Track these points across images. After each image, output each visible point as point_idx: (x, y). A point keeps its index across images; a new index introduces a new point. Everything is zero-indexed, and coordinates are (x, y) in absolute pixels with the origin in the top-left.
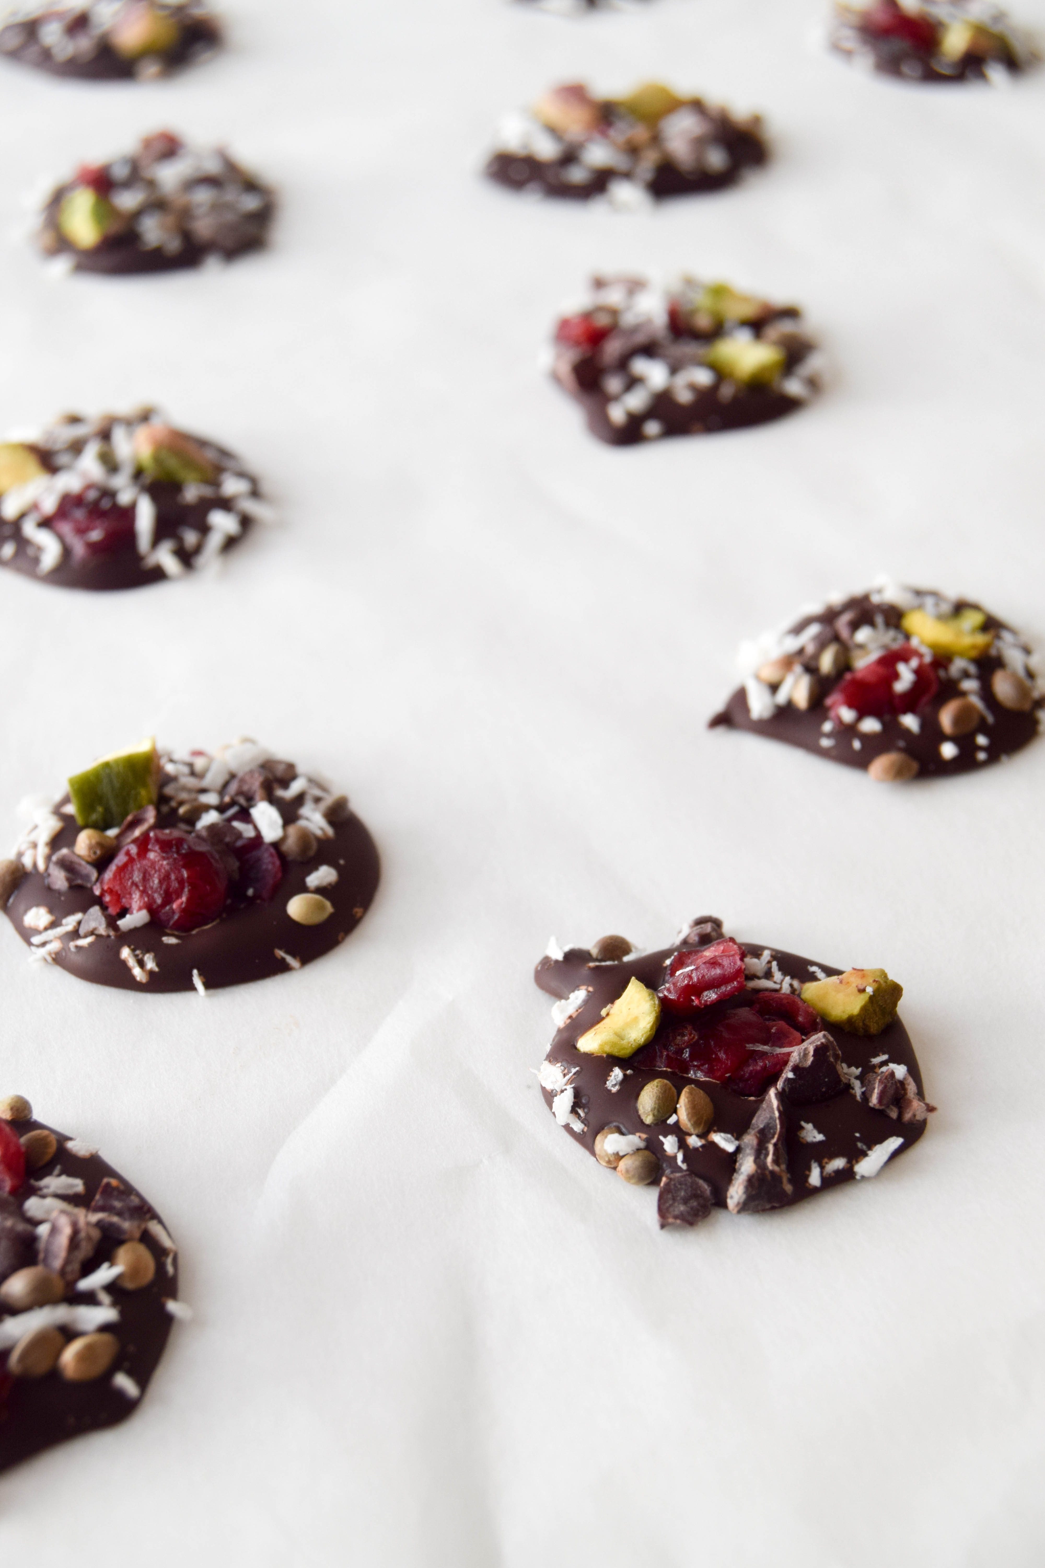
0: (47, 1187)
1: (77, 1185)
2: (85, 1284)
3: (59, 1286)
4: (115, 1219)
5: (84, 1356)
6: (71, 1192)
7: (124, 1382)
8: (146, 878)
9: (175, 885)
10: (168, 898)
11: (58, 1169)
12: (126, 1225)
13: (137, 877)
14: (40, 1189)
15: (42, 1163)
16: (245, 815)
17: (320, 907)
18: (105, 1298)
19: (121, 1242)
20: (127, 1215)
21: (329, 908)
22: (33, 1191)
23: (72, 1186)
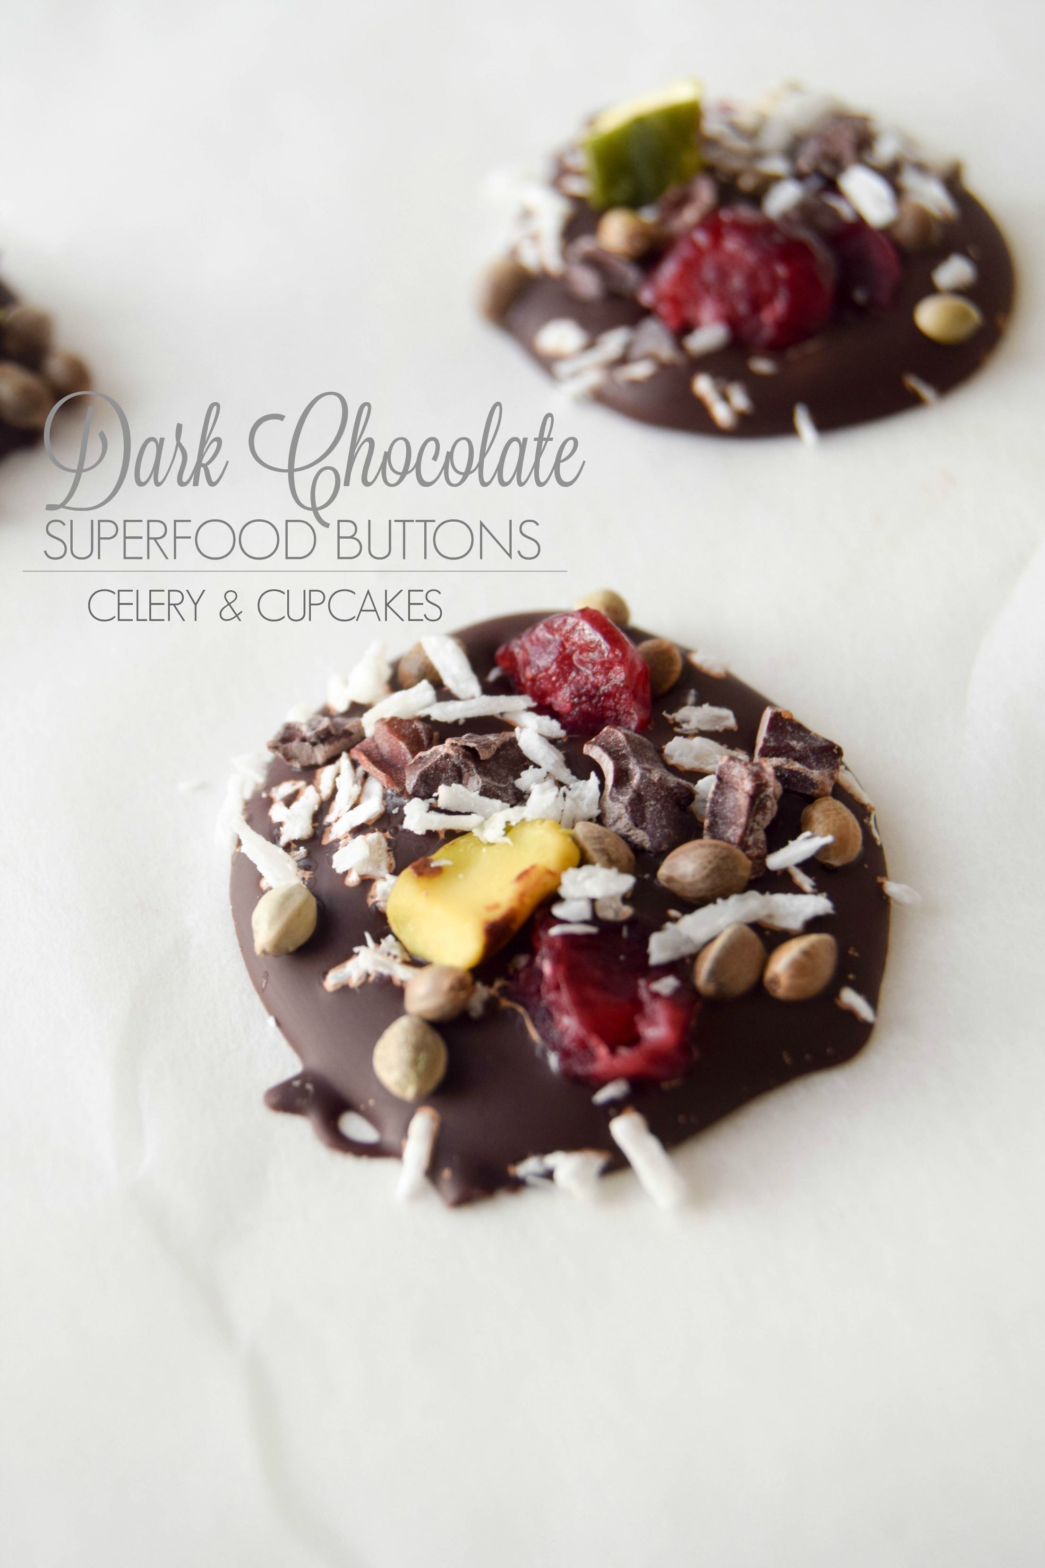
0: (687, 722)
1: (727, 718)
2: (776, 861)
3: (745, 867)
4: (797, 766)
5: (800, 968)
6: (719, 727)
7: (851, 998)
8: (723, 275)
9: (765, 286)
10: (757, 303)
11: (691, 697)
12: (815, 774)
13: (709, 273)
14: (678, 724)
15: (667, 686)
16: (832, 186)
17: (963, 316)
18: (804, 881)
19: (811, 800)
20: (812, 760)
21: (975, 315)
22: (670, 730)
23: (720, 719)
